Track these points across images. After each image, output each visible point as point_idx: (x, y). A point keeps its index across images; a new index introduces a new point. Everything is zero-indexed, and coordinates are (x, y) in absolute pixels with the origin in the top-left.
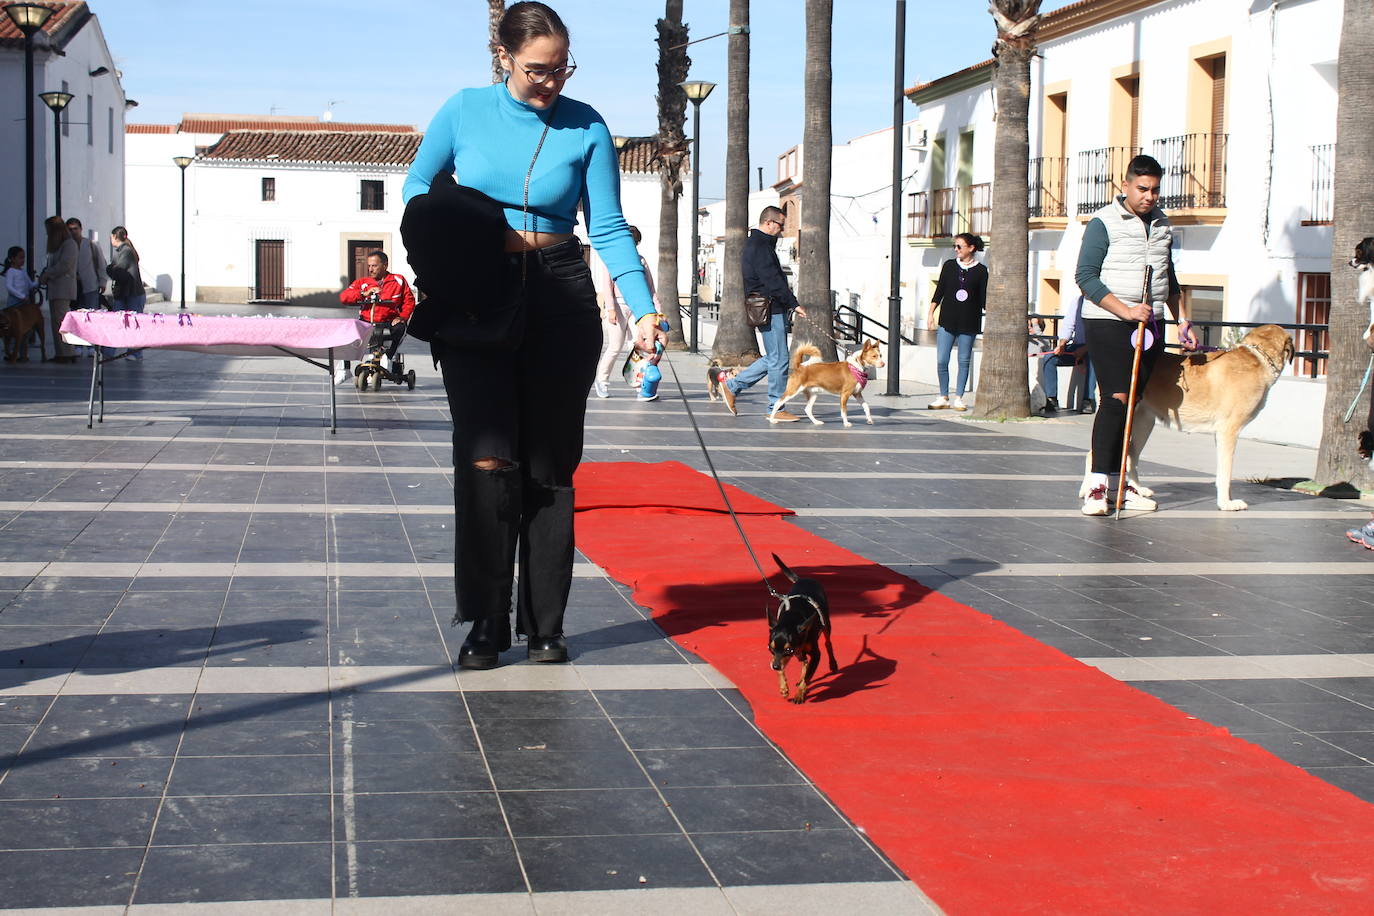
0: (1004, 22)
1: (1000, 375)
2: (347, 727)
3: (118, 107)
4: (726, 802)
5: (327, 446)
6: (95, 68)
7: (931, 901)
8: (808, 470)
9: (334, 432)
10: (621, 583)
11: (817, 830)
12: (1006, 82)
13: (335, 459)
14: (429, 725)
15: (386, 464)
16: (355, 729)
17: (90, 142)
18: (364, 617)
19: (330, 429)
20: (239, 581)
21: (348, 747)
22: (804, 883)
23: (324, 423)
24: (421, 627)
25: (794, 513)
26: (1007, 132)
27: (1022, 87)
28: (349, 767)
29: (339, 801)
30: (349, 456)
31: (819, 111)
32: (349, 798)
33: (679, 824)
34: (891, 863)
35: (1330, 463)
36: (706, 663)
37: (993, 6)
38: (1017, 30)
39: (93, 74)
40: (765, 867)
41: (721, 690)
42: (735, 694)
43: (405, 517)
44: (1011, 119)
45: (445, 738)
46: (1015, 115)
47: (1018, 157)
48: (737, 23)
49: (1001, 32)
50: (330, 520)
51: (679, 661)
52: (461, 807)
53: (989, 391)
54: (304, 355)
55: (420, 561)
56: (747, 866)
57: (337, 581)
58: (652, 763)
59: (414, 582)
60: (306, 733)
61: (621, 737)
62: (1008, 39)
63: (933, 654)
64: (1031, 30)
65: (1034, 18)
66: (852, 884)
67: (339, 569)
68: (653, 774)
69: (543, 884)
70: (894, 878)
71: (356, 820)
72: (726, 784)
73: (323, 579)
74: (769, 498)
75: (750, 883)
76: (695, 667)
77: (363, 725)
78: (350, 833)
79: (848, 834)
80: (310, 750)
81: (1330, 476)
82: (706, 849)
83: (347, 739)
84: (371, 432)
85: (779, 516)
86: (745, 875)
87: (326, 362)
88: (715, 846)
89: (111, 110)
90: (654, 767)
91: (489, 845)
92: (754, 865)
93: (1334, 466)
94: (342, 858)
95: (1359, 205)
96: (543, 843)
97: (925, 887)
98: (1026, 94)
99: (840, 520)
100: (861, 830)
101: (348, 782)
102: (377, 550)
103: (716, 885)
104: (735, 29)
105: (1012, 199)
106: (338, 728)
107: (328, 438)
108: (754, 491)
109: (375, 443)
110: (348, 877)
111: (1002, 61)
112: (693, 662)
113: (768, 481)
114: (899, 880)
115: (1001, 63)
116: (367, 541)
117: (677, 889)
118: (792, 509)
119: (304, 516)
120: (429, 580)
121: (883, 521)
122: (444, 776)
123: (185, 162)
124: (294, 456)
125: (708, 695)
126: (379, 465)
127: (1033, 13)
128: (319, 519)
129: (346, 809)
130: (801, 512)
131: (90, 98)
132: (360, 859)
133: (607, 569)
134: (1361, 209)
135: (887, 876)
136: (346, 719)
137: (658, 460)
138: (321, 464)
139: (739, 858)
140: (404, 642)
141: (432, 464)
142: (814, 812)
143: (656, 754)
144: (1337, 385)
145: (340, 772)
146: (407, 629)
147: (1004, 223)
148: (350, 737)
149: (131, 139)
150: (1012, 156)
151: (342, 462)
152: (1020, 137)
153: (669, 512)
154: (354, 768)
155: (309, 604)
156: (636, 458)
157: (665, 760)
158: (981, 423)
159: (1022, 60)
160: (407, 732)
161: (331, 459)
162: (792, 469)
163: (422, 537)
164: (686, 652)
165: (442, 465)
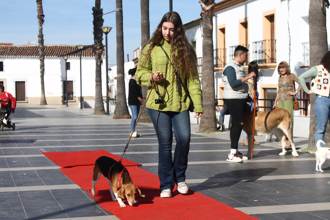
0: (204, 5)
1: (207, 118)
8: (146, 151)
10: (85, 190)
12: (205, 25)
15: (5, 155)
24: (17, 208)
25: (141, 165)
26: (206, 41)
27: (210, 26)
31: (146, 35)
35: (312, 142)
36: (113, 215)
38: (208, 8)
43: (12, 172)
44: (207, 36)
46: (208, 35)
47: (210, 48)
48: (118, 8)
49: (203, 9)
51: (105, 215)
53: (204, 124)
55: (17, 186)
59: (15, 193)
62: (205, 11)
63: (187, 209)
64: (212, 8)
65: (213, 4)
74: (133, 160)
76: (110, 216)
81: (312, 147)
85: (137, 166)
93: (314, 143)
95: (317, 61)
98: (211, 28)
102: (2, 183)
104: (118, 10)
105: (208, 62)
108: (128, 158)
109: (1, 148)
111: (204, 18)
112: (109, 215)
113: (133, 155)
115: (203, 19)
118: (141, 164)
120: (20, 192)
126: (3, 155)
130: (144, 165)
133: (80, 186)
134: (318, 62)
137: (97, 150)
140: (12, 213)
141: (21, 154)
144: (313, 118)
146: (13, 209)
147: (206, 69)
150: (208, 48)
152: (210, 42)
156: (89, 149)
158: (201, 134)
159: (210, 18)
162: (141, 151)
163: (18, 178)
164: (106, 212)
165: (24, 154)
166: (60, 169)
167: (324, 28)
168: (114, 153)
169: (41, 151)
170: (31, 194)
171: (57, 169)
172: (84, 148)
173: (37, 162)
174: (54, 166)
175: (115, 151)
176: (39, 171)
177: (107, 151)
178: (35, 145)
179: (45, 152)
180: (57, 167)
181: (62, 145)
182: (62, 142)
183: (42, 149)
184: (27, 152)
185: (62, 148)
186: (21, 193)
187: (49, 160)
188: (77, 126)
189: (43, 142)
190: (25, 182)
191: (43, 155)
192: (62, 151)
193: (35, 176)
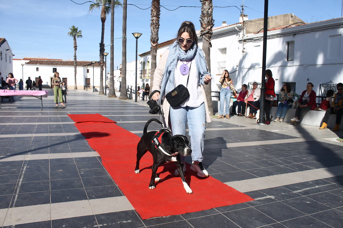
0: (152, 44)
2: (25, 167)
3: (11, 56)
4: (93, 180)
5: (40, 112)
6: (7, 49)
7: (128, 200)
8: (120, 115)
9: (42, 109)
11: (109, 185)
12: (153, 53)
13: (41, 114)
14: (41, 166)
15: (49, 115)
16: (26, 168)
17: (6, 61)
18: (36, 144)
19: (41, 109)
20: (15, 138)
21: (24, 172)
22: (105, 198)
23: (40, 108)
24: (46, 146)
25: (116, 122)
26: (153, 61)
27: (155, 54)
28: (22, 177)
29: (18, 184)
30: (42, 114)
31: (124, 57)
32: (20, 183)
33: (84, 186)
34: (122, 192)
36: (95, 151)
37: (151, 41)
38: (154, 45)
39: (7, 50)
40: (98, 195)
41: (97, 157)
42: (99, 157)
43: (49, 125)
45: (43, 169)
46: (154, 58)
47: (155, 65)
48: (112, 43)
49: (152, 45)
50: (36, 125)
51: (91, 151)
52: (42, 184)
54: (36, 97)
55: (49, 133)
56: (95, 194)
57: (33, 137)
58: (81, 173)
59: (47, 137)
60: (16, 169)
61: (77, 168)
62: (153, 46)
64: (157, 45)
65: (157, 43)
66: (114, 197)
67: (34, 135)
68: (81, 175)
69: (54, 202)
70: (122, 195)
71: (20, 189)
72: (94, 176)
73: (30, 137)
74: (113, 120)
75: (94, 198)
77: (28, 167)
78: (18, 192)
79: (115, 186)
80: (16, 173)
82: (88, 191)
83: (24, 170)
84: (48, 109)
85: (114, 123)
86: (94, 197)
87: (40, 98)
88: (89, 190)
89: (10, 56)
90: (81, 174)
91: (45, 193)
92: (96, 194)
94: (14, 198)
96: (56, 192)
97: (127, 197)
99: (124, 123)
100: (117, 185)
101: (21, 180)
102: (42, 131)
103: (88, 199)
104: (112, 44)
106: (23, 168)
107: (41, 111)
108: (110, 118)
109: (48, 111)
110: (14, 202)
111: (152, 50)
112: (93, 151)
114: (123, 196)
116: (41, 129)
117: (80, 201)
119: (31, 125)
121: (131, 123)
122: (41, 178)
123: (23, 65)
124: (33, 114)
125: (94, 158)
126: (48, 115)
127: (157, 42)
128: (34, 125)
129: (19, 186)
130: (118, 122)
131: (6, 54)
132: (18, 198)
135: (121, 195)
136: (25, 166)
137: (95, 113)
138: (38, 115)
139: (93, 193)
141: (57, 115)
142: (110, 181)
143: (83, 171)
145: (20, 178)
148: (25, 170)
149: (13, 61)
151: (42, 115)
152: (155, 62)
153: (96, 123)
154: (23, 177)
155: (26, 142)
156: (92, 113)
157: (84, 172)
159: (155, 50)
160: (36, 168)
161: (40, 114)
162: (118, 114)
163: (52, 128)
164: (92, 149)
165: (59, 115)
166: (74, 124)
167: (209, 57)
168: (103, 116)
169: (67, 113)
170: (55, 138)
171: (73, 124)
172: (90, 112)
173: (64, 120)
174: (71, 122)
175: (105, 114)
176: (63, 125)
177: (100, 114)
178: (66, 110)
179: (69, 114)
180: (73, 123)
181: (79, 110)
182: (79, 109)
183: (68, 112)
184: (61, 114)
185: (79, 112)
186: (51, 137)
187: (70, 119)
188: (89, 100)
189: (70, 109)
190: (54, 131)
191: (68, 116)
192: (78, 114)
193: (61, 128)
